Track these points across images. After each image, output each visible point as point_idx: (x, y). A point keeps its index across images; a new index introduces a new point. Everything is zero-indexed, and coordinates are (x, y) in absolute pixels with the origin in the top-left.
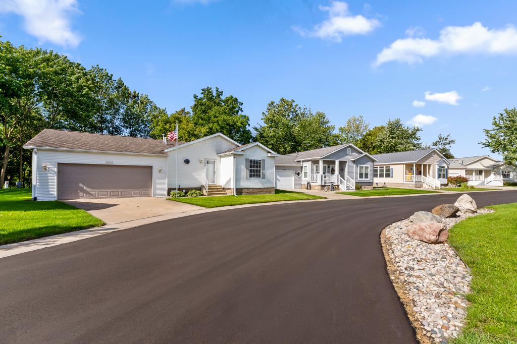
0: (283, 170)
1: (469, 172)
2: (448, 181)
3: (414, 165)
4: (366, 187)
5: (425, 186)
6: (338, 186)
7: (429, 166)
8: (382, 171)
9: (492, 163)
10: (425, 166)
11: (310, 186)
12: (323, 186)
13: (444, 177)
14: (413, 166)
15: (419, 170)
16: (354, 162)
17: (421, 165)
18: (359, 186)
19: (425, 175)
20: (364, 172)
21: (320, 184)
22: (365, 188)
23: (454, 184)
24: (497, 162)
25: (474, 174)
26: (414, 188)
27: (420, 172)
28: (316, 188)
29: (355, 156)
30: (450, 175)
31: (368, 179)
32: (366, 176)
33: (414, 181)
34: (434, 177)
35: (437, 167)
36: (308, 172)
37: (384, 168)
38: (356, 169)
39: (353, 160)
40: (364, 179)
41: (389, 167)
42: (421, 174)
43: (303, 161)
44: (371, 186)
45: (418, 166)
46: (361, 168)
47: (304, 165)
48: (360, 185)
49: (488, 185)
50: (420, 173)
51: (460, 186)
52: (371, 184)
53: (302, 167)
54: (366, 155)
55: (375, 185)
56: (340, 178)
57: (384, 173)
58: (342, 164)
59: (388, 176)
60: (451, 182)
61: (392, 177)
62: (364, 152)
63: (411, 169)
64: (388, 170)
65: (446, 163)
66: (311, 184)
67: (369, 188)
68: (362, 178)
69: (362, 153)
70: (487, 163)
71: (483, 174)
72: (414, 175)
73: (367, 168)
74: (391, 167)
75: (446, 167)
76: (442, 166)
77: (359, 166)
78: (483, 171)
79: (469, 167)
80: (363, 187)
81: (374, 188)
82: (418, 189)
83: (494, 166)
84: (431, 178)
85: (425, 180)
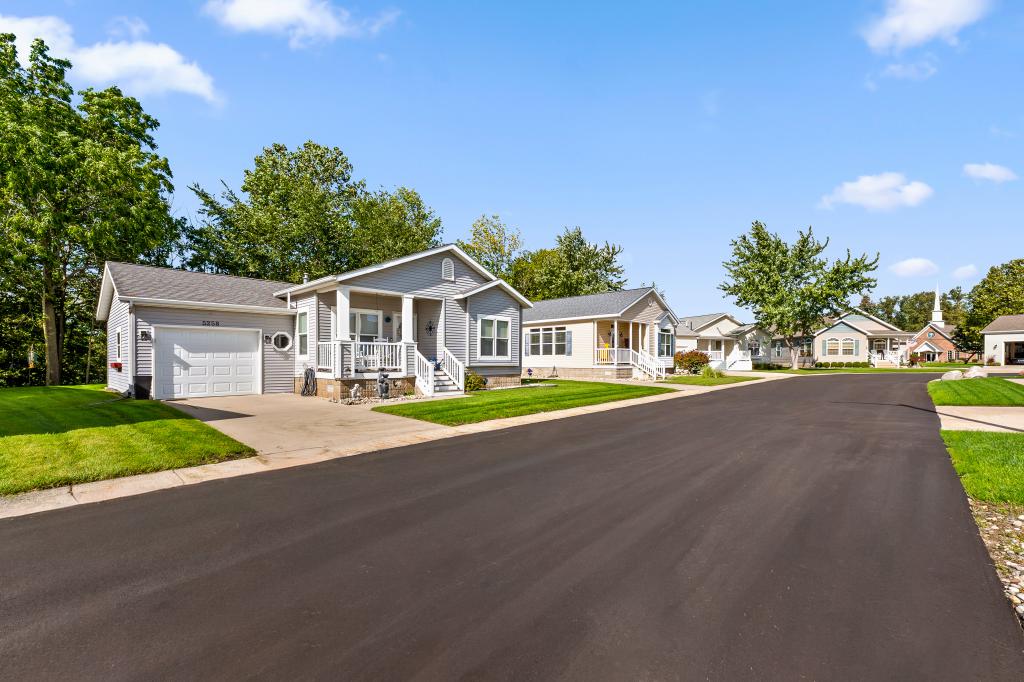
0: (205, 324)
1: (703, 342)
2: (675, 361)
3: (616, 324)
4: (502, 379)
5: (636, 373)
6: (411, 381)
7: (644, 326)
8: (548, 338)
9: (734, 327)
10: (636, 326)
11: (315, 381)
12: (347, 384)
13: (668, 354)
14: (613, 326)
15: (624, 337)
16: (464, 302)
17: (627, 324)
18: (476, 380)
19: (636, 348)
20: (494, 335)
21: (339, 376)
22: (498, 383)
23: (686, 368)
24: (741, 325)
25: (710, 347)
26: (615, 381)
27: (627, 341)
28: (330, 389)
29: (469, 287)
30: (677, 350)
31: (508, 358)
32: (502, 348)
33: (616, 363)
34: (651, 353)
35: (657, 330)
36: (308, 333)
37: (554, 332)
38: (470, 328)
39: (461, 296)
40: (494, 359)
41: (564, 328)
42: (627, 346)
43: (295, 298)
44: (517, 379)
45: (624, 326)
46: (487, 323)
47: (300, 311)
48: (480, 374)
49: (731, 369)
50: (625, 344)
51: (695, 372)
52: (513, 371)
53: (293, 318)
54: (499, 288)
55: (525, 375)
56: (417, 354)
57: (554, 344)
58: (426, 310)
59: (561, 350)
60: (681, 365)
61: (570, 354)
62: (494, 278)
63: (610, 334)
64: (561, 337)
65: (673, 323)
66: (318, 375)
67: (511, 384)
68: (491, 354)
69: (488, 280)
70: (726, 328)
71: (723, 347)
72: (615, 349)
73: (503, 325)
74: (569, 328)
75: (672, 332)
76: (666, 328)
77: (481, 317)
78: (723, 343)
79: (704, 334)
80: (491, 381)
81: (524, 381)
82: (623, 381)
83: (738, 332)
84: (647, 354)
85: (635, 358)
